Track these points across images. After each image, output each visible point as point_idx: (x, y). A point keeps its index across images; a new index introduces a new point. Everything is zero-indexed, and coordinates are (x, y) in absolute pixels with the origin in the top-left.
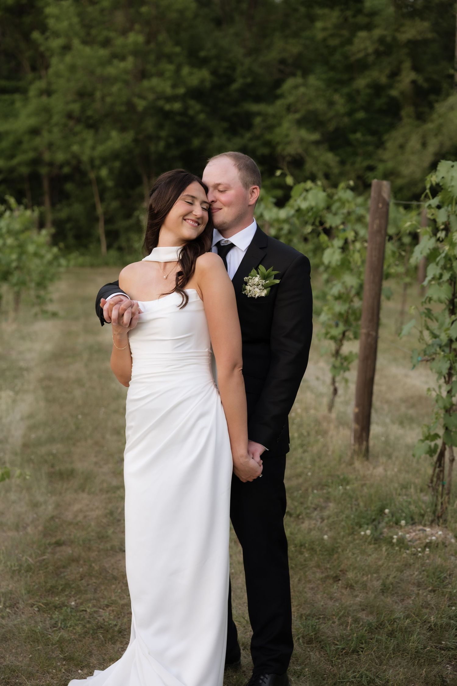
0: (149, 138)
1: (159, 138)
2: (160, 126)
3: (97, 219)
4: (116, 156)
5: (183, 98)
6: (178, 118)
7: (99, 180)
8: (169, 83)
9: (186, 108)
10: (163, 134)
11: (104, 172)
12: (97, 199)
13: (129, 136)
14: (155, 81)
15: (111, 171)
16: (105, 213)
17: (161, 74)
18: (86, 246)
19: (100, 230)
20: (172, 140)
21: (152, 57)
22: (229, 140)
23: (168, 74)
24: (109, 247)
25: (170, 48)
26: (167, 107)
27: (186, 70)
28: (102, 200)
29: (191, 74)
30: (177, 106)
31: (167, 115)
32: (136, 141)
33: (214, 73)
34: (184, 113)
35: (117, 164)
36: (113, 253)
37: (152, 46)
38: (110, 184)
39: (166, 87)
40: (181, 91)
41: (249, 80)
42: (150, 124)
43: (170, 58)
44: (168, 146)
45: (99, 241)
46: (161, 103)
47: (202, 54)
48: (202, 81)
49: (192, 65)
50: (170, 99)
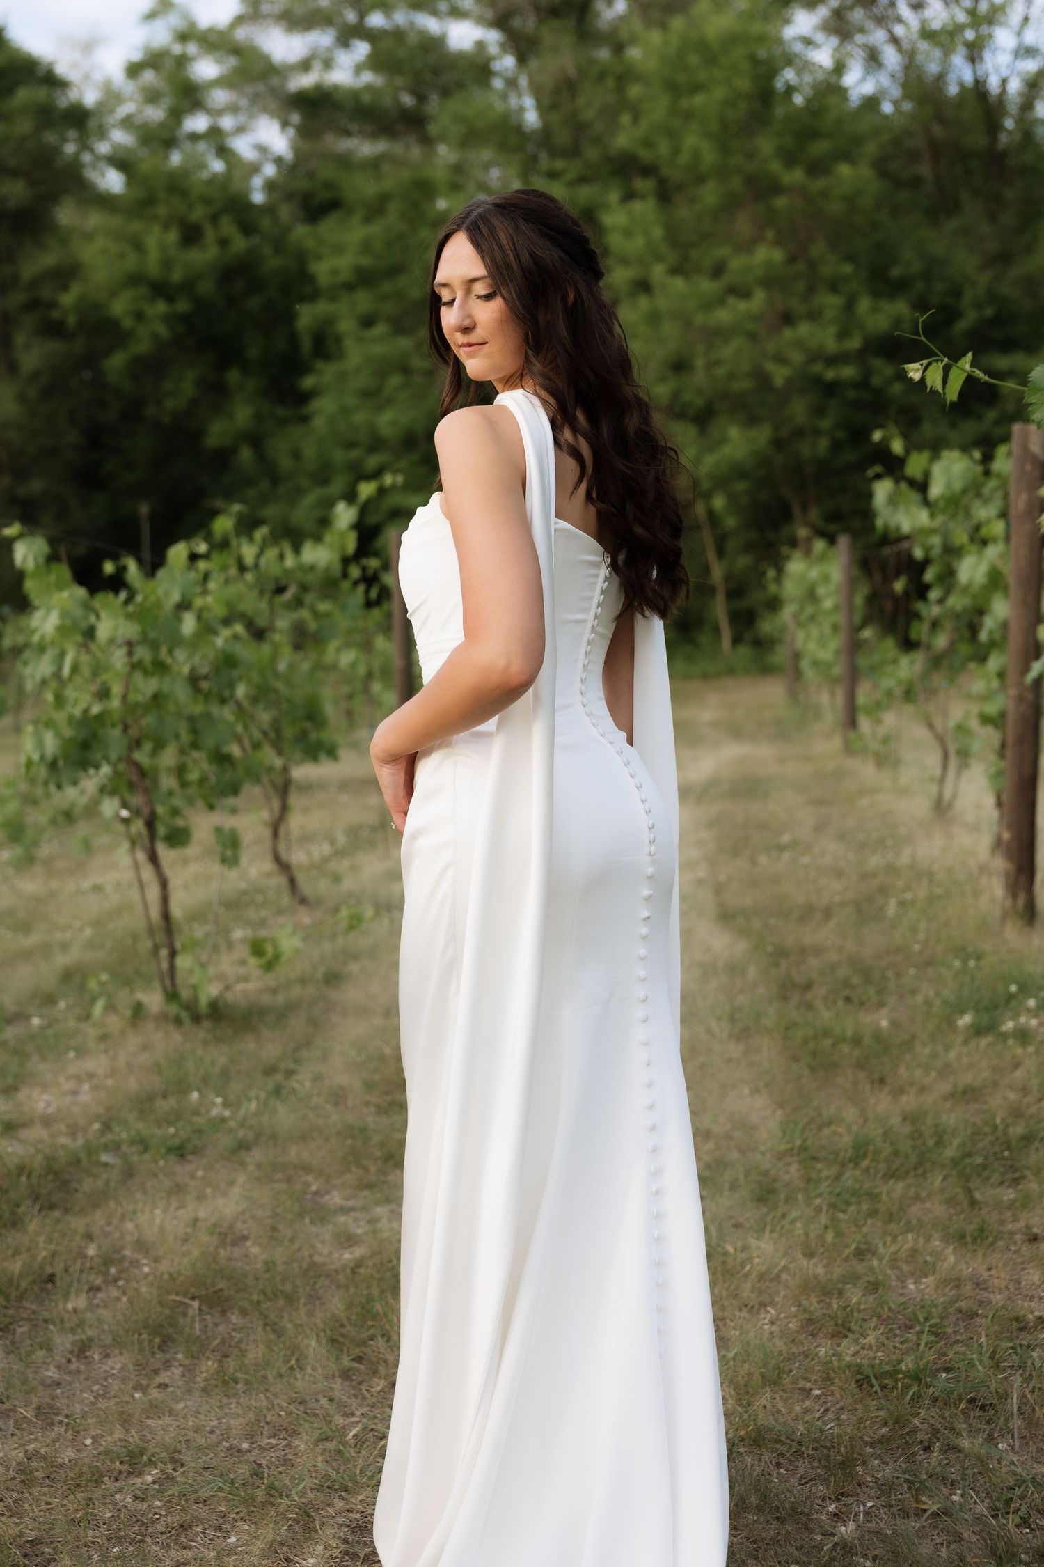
0: (800, 433)
1: (817, 432)
2: (820, 411)
3: (713, 590)
4: (738, 472)
5: (860, 356)
6: (852, 394)
7: (712, 516)
8: (832, 330)
9: (867, 374)
10: (825, 424)
11: (719, 502)
12: (711, 555)
13: (762, 435)
14: (804, 329)
15: (732, 498)
16: (728, 578)
17: (814, 316)
18: (693, 642)
19: (719, 610)
20: (841, 435)
21: (800, 286)
22: (953, 425)
23: (829, 314)
24: (736, 641)
25: (834, 266)
26: (830, 375)
27: (864, 305)
28: (721, 553)
29: (874, 310)
30: (848, 372)
31: (831, 389)
32: (777, 443)
33: (920, 305)
34: (863, 383)
35: (741, 486)
36: (744, 651)
37: (800, 266)
38: (730, 522)
39: (826, 338)
40: (855, 343)
41: (989, 312)
42: (799, 410)
43: (834, 287)
44: (836, 446)
45: (717, 630)
46: (817, 368)
47: (895, 272)
48: (897, 322)
49: (876, 295)
50: (833, 360)
